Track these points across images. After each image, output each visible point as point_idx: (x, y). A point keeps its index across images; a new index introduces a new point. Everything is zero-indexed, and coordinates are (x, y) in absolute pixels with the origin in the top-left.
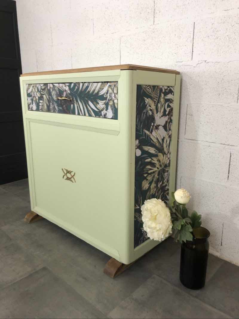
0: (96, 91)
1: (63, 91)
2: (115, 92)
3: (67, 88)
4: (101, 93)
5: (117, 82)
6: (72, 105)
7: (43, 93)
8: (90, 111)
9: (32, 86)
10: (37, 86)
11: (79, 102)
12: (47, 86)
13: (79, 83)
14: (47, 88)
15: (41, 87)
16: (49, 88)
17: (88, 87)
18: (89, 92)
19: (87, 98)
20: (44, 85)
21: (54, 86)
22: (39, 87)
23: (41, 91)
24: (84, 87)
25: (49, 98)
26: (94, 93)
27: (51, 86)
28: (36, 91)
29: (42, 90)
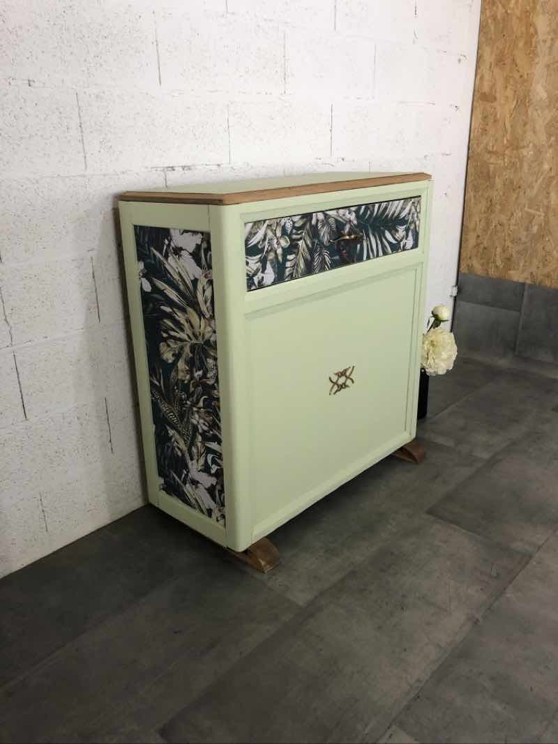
0: (396, 214)
1: (344, 222)
2: (418, 210)
3: (353, 217)
4: (403, 215)
5: (420, 196)
6: (359, 246)
7: (299, 236)
8: (386, 248)
9: (265, 225)
10: (283, 224)
11: (371, 236)
12: (311, 219)
13: (373, 204)
14: (311, 223)
15: (294, 223)
16: (314, 222)
17: (386, 208)
18: (387, 215)
19: (383, 226)
20: (301, 218)
21: (326, 215)
22: (289, 226)
23: (291, 231)
24: (381, 210)
25: (313, 243)
26: (394, 217)
27: (321, 216)
28: (279, 234)
29: (294, 231)
